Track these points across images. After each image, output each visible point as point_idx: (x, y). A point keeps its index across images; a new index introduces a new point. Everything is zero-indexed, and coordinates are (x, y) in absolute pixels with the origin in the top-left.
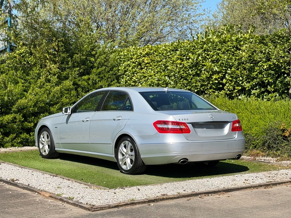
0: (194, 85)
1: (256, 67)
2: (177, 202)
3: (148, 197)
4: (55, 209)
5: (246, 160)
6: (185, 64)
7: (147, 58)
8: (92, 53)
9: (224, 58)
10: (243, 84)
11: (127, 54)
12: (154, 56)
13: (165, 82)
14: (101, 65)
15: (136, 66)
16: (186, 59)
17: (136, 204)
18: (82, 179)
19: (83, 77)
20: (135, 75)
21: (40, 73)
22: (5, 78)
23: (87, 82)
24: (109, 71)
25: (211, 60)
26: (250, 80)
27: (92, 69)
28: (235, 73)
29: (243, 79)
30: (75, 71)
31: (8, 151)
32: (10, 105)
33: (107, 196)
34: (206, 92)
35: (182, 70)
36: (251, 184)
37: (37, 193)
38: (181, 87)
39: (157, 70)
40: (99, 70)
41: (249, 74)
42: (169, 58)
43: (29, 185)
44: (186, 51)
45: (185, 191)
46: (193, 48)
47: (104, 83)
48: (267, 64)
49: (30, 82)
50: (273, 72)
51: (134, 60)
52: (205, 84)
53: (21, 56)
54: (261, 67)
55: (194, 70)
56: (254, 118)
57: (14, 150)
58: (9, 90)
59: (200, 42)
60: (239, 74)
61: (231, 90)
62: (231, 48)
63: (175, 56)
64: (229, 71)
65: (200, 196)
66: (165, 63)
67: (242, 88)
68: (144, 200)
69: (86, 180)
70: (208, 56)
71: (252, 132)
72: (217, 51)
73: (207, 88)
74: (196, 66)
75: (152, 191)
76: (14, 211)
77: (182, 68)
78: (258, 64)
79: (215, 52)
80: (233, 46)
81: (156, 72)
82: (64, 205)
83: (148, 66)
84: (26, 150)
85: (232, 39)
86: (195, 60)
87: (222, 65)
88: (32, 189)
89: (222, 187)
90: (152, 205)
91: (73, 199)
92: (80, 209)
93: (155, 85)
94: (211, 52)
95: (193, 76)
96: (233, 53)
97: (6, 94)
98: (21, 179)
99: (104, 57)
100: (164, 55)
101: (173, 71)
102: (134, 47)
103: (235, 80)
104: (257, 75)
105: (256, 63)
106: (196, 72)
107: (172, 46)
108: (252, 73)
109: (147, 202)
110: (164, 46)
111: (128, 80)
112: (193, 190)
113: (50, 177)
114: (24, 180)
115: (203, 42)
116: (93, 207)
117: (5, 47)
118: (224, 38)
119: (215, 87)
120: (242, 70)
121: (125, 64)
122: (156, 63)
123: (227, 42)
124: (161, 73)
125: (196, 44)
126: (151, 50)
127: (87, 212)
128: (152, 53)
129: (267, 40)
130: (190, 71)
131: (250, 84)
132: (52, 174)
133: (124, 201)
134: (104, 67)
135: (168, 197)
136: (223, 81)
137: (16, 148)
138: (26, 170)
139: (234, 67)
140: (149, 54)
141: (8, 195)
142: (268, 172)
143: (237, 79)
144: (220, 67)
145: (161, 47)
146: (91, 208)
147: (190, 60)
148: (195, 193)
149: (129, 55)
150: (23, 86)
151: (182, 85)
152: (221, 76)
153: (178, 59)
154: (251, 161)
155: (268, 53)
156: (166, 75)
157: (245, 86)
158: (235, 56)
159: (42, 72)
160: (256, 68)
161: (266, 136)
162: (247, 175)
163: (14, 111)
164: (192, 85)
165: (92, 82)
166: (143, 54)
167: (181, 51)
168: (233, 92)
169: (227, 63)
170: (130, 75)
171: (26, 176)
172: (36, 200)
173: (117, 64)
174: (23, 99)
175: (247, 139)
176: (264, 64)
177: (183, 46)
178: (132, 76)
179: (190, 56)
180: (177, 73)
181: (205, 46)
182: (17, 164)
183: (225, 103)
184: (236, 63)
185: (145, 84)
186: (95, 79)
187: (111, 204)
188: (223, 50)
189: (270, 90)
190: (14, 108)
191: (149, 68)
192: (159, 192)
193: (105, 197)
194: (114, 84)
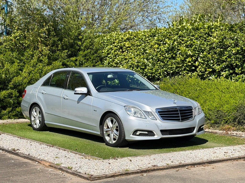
0: (170, 67)
1: (226, 51)
2: (167, 172)
3: (140, 167)
4: (56, 178)
5: (220, 134)
6: (162, 49)
7: (128, 42)
8: (79, 37)
9: (197, 43)
10: (214, 67)
11: (110, 39)
12: (134, 41)
13: (144, 64)
14: (87, 48)
15: (118, 49)
16: (163, 43)
17: (130, 174)
18: (76, 150)
19: (71, 59)
20: (117, 57)
21: (34, 54)
22: (2, 58)
23: (74, 63)
24: (94, 53)
25: (186, 45)
26: (220, 63)
27: (79, 52)
28: (206, 57)
29: (213, 63)
30: (64, 53)
31: (5, 122)
32: (7, 82)
33: (102, 167)
34: (180, 73)
35: (159, 53)
36: (231, 157)
37: (37, 162)
38: (158, 68)
39: (137, 54)
40: (85, 52)
41: (220, 58)
42: (148, 42)
43: (29, 154)
44: (163, 37)
45: (172, 162)
46: (170, 34)
47: (89, 64)
48: (235, 49)
49: (25, 62)
50: (241, 56)
51: (116, 44)
52: (180, 66)
53: (16, 39)
54: (230, 52)
55: (170, 54)
56: (225, 97)
57: (11, 122)
58: (6, 69)
59: (176, 29)
60: (210, 57)
61: (203, 71)
62: (204, 34)
63: (153, 41)
64: (201, 54)
65: (187, 167)
66: (144, 47)
67: (212, 70)
68: (137, 170)
69: (80, 150)
70: (183, 41)
71: (224, 109)
72: (191, 37)
73: (182, 70)
74: (172, 50)
75: (142, 162)
76: (19, 179)
77: (159, 51)
78: (227, 48)
79: (189, 38)
80: (205, 33)
81: (136, 55)
82: (64, 174)
83: (128, 50)
84: (21, 122)
85: (205, 27)
86: (171, 45)
87: (195, 49)
88: (32, 158)
89: (205, 159)
90: (145, 175)
91: (71, 169)
92: (79, 178)
93: (135, 67)
94: (186, 38)
95: (169, 59)
96: (205, 39)
97: (4, 72)
98: (21, 149)
99: (89, 41)
100: (143, 40)
101: (151, 55)
102: (116, 33)
103: (207, 63)
104: (226, 58)
105: (225, 48)
106: (172, 56)
107: (150, 32)
108: (222, 57)
109: (140, 172)
110: (143, 32)
111: (111, 62)
112: (180, 162)
113: (47, 147)
114: (24, 150)
115: (178, 29)
116: (91, 176)
117: (1, 31)
118: (197, 26)
119: (188, 69)
120: (213, 54)
121: (108, 47)
122: (136, 47)
123: (200, 29)
124: (141, 56)
125: (172, 31)
126: (132, 35)
127: (86, 181)
128: (132, 38)
129: (236, 27)
130: (166, 54)
131: (220, 66)
132: (49, 145)
133: (119, 171)
134: (89, 50)
135: (158, 168)
136: (195, 63)
137: (13, 120)
138: (25, 141)
139: (206, 51)
140: (130, 39)
141: (11, 163)
142: (243, 146)
143: (208, 62)
144: (194, 52)
145: (141, 33)
146: (90, 177)
147: (167, 44)
148: (183, 164)
149: (111, 40)
150: (18, 66)
151: (159, 66)
152: (194, 59)
153: (156, 44)
154: (224, 135)
155: (237, 39)
156: (145, 58)
157: (216, 68)
158: (207, 41)
159: (35, 53)
160: (226, 53)
161: (236, 112)
162: (225, 148)
163: (10, 87)
164: (168, 67)
165: (79, 63)
166: (124, 39)
167: (158, 37)
168: (204, 73)
169: (200, 48)
170: (113, 57)
171: (26, 146)
172: (37, 169)
173: (101, 48)
174: (18, 76)
175: (219, 116)
176: (232, 49)
177: (160, 32)
178: (114, 58)
179: (167, 41)
180: (155, 56)
181: (180, 32)
182: (16, 135)
183: (198, 83)
184: (207, 48)
185: (126, 65)
186: (81, 60)
187: (107, 173)
188: (196, 36)
189: (237, 72)
190: (11, 85)
191: (130, 51)
192: (149, 163)
193: (101, 167)
194: (98, 65)
